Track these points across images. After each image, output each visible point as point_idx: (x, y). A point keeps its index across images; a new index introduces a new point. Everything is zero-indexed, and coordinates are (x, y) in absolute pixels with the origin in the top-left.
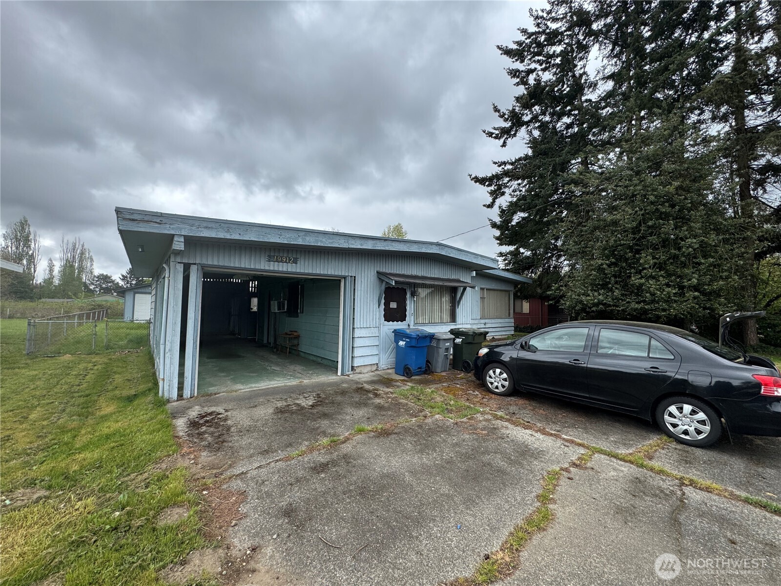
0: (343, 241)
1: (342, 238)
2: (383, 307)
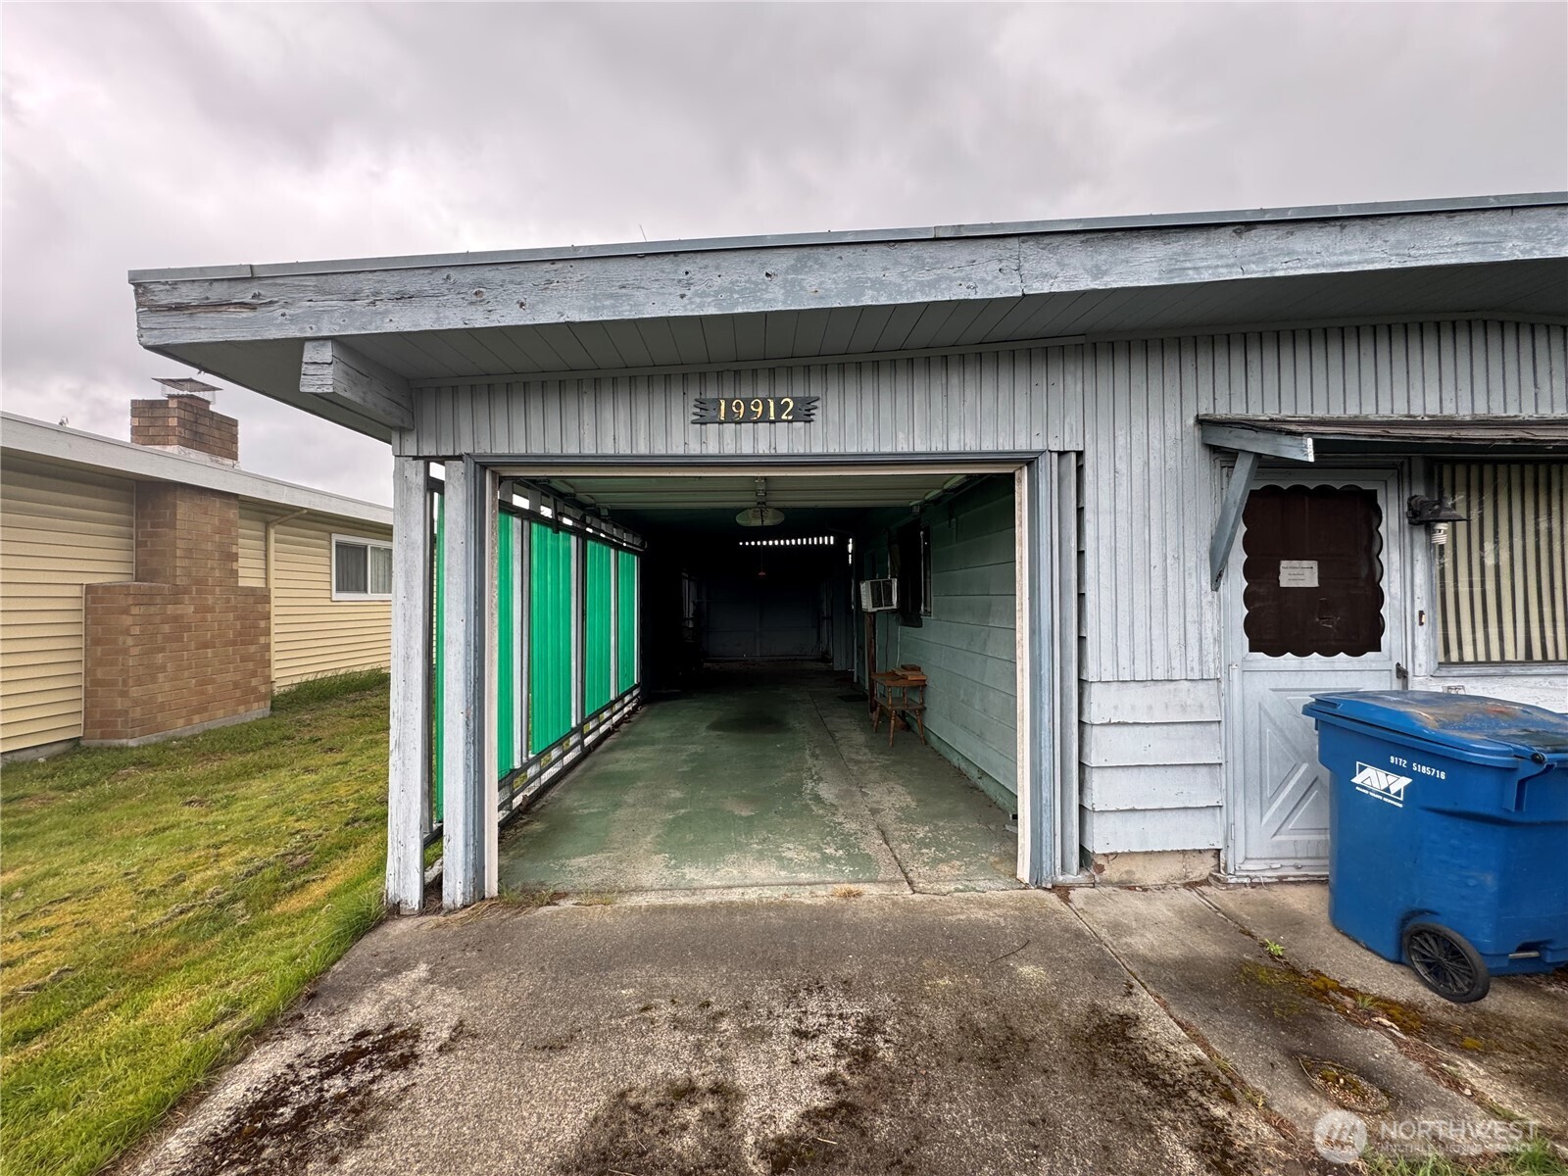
0: (996, 266)
1: (986, 250)
2: (1236, 583)
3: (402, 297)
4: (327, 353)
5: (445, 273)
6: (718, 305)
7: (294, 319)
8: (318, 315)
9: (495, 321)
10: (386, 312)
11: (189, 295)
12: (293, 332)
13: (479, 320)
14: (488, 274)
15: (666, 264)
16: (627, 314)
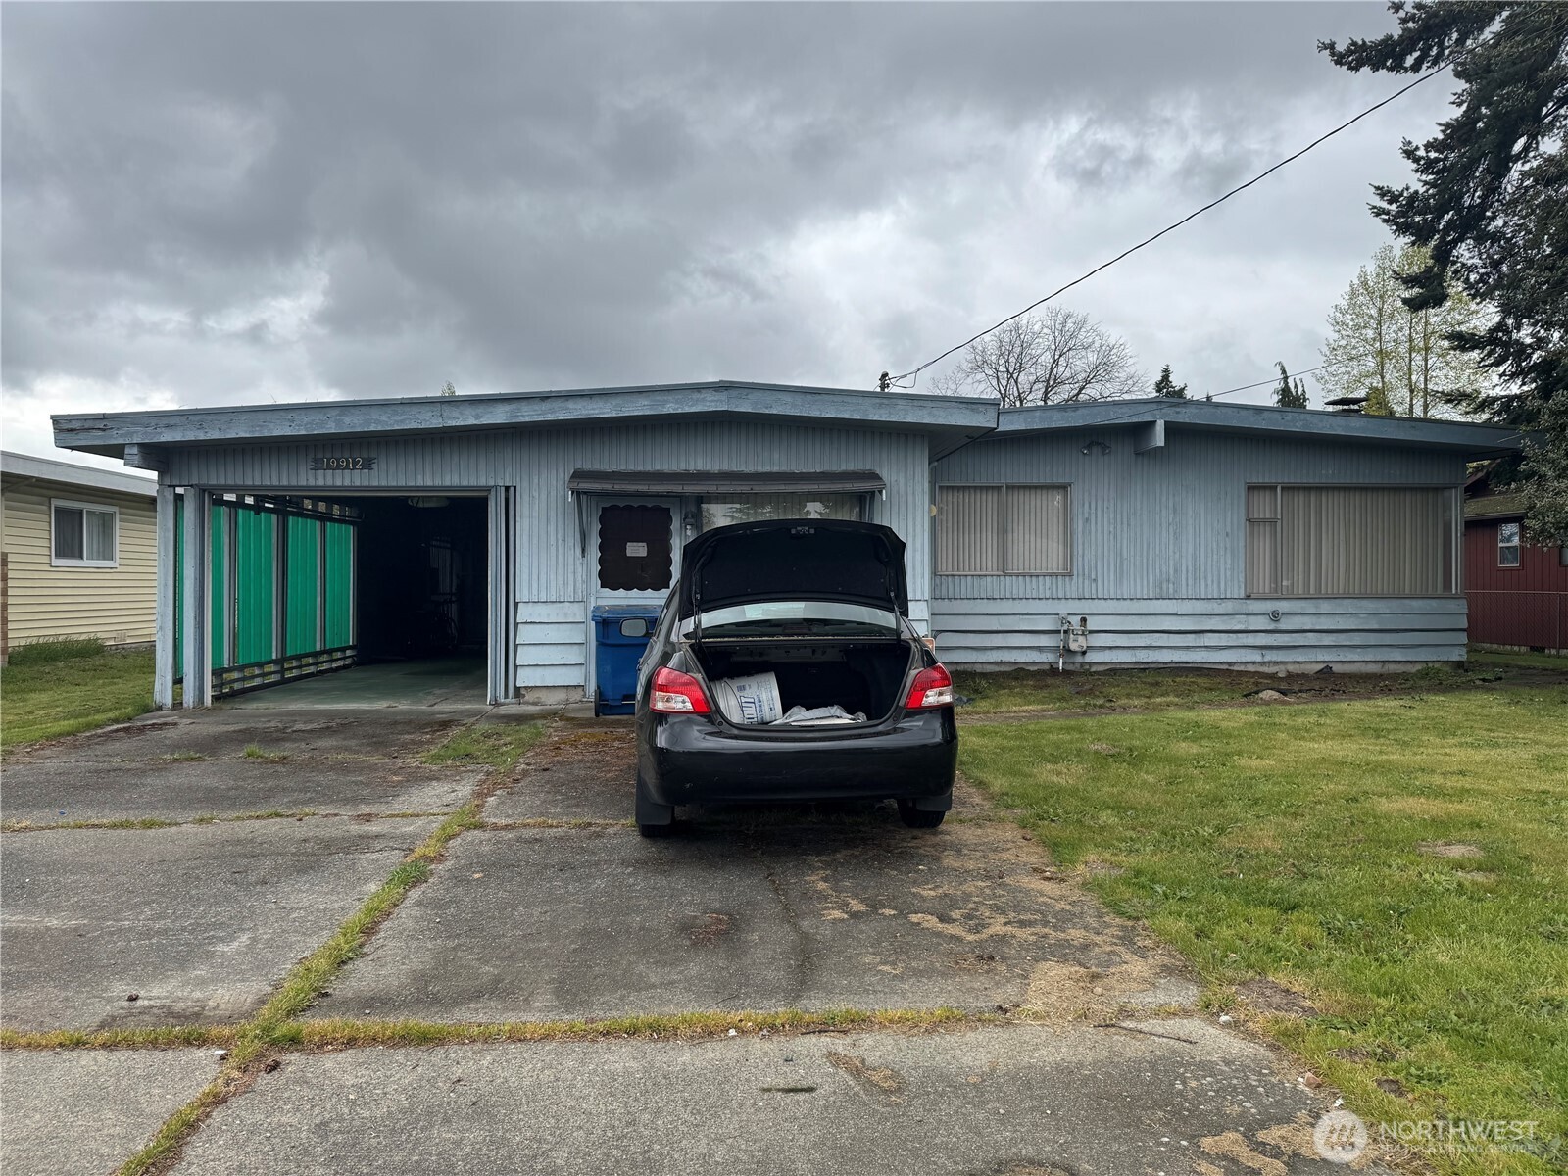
3: (167, 426)
4: (135, 450)
5: (186, 417)
6: (306, 430)
7: (121, 436)
8: (131, 434)
9: (209, 436)
10: (160, 433)
11: (76, 425)
12: (121, 441)
13: (201, 436)
14: (205, 417)
15: (282, 413)
16: (266, 434)
